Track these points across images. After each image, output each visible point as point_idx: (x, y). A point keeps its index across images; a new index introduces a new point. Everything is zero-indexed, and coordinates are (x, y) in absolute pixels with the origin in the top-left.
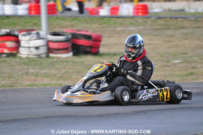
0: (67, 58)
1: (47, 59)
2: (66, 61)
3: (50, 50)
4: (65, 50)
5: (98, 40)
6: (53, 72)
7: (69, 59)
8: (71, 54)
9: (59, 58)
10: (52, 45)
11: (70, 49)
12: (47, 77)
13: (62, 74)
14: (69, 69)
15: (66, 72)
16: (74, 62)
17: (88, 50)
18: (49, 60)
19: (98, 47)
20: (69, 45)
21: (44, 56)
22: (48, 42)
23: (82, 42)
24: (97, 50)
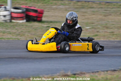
0: (23, 23)
1: (10, 23)
2: (22, 25)
3: (12, 18)
4: (22, 18)
5: (41, 13)
6: (14, 31)
7: (24, 24)
8: (25, 21)
9: (18, 23)
10: (14, 15)
11: (25, 17)
12: (10, 34)
13: (19, 32)
14: (23, 29)
15: (22, 32)
16: (27, 26)
17: (35, 19)
18: (12, 24)
19: (41, 17)
20: (24, 15)
21: (8, 21)
22: (12, 13)
23: (32, 14)
24: (41, 19)
